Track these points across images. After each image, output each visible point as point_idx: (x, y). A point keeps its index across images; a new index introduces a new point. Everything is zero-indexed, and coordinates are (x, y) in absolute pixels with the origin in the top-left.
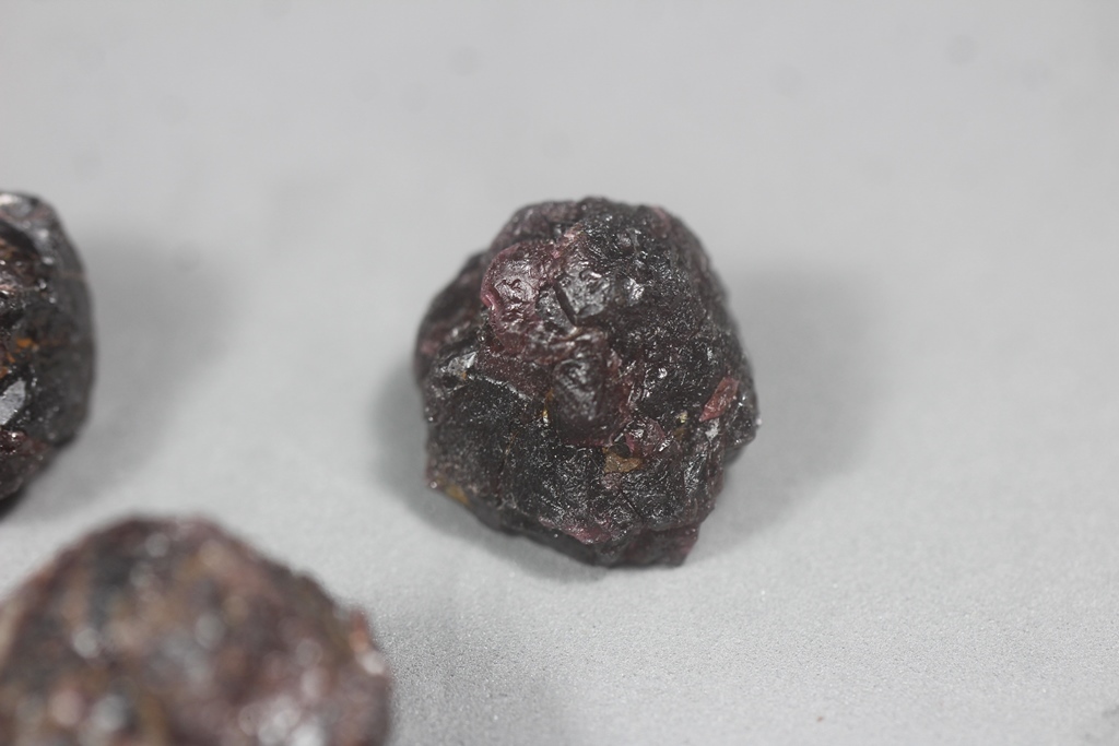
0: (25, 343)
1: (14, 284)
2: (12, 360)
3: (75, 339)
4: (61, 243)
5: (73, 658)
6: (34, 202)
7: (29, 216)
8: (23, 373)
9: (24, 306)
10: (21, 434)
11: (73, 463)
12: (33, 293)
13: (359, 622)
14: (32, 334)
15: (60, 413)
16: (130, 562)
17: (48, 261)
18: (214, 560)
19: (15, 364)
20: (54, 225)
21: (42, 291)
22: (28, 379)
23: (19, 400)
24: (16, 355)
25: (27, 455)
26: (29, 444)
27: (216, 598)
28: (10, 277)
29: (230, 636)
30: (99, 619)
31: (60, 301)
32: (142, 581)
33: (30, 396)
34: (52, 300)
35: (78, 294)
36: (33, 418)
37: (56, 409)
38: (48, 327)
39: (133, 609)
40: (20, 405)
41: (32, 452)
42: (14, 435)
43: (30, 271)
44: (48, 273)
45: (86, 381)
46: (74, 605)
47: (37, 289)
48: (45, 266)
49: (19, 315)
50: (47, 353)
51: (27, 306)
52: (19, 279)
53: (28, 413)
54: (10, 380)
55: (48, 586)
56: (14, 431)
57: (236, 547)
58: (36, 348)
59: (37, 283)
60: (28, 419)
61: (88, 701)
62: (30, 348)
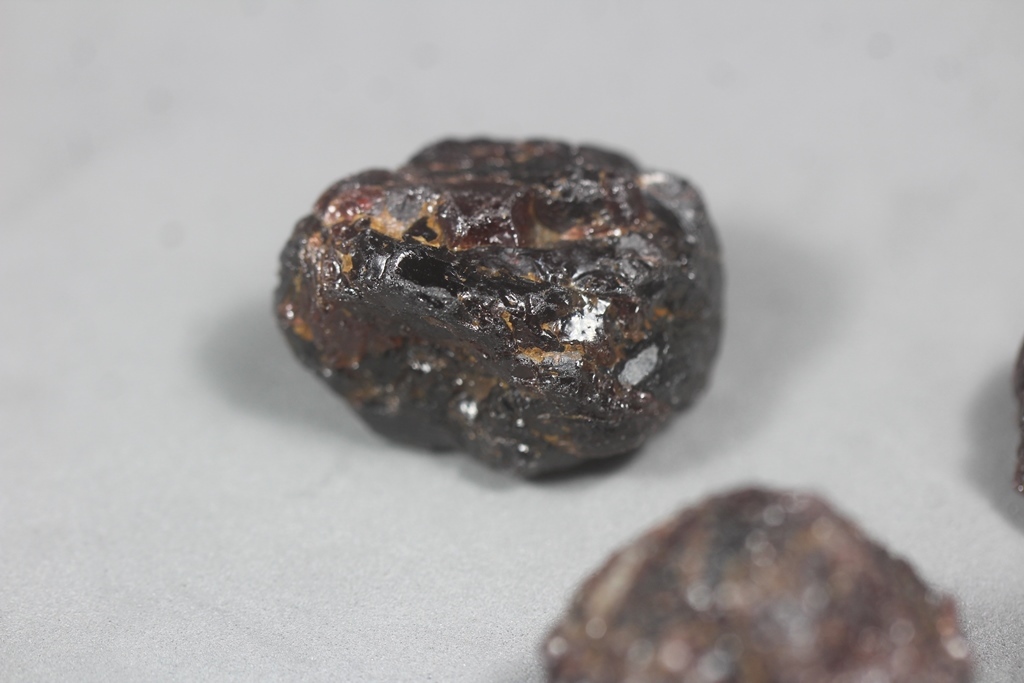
0: (662, 312)
1: (659, 257)
2: (648, 326)
3: (706, 314)
4: (704, 225)
5: (684, 609)
6: (684, 184)
7: (678, 196)
8: (657, 339)
9: (666, 278)
10: (649, 396)
11: (690, 426)
12: (675, 268)
13: (947, 608)
14: (669, 305)
15: (684, 381)
16: (746, 529)
17: (691, 239)
18: (825, 537)
19: (650, 330)
20: (700, 207)
21: (683, 266)
22: (661, 347)
23: (651, 364)
24: (652, 322)
25: (652, 415)
26: (654, 406)
27: (825, 570)
28: (656, 250)
29: (833, 608)
30: (715, 579)
31: (698, 277)
32: (757, 547)
33: (661, 362)
34: (692, 276)
35: (714, 273)
36: (662, 382)
37: (683, 376)
38: (684, 300)
39: (746, 574)
40: (651, 368)
41: (657, 413)
42: (643, 396)
43: (674, 247)
44: (689, 251)
45: (711, 353)
46: (692, 562)
47: (678, 264)
48: (687, 243)
49: (660, 285)
50: (680, 324)
51: (668, 279)
52: (664, 254)
53: (657, 376)
54: (643, 345)
55: (670, 540)
56: (644, 391)
57: (846, 526)
58: (671, 318)
59: (678, 258)
60: (657, 382)
61: (697, 652)
62: (666, 317)
